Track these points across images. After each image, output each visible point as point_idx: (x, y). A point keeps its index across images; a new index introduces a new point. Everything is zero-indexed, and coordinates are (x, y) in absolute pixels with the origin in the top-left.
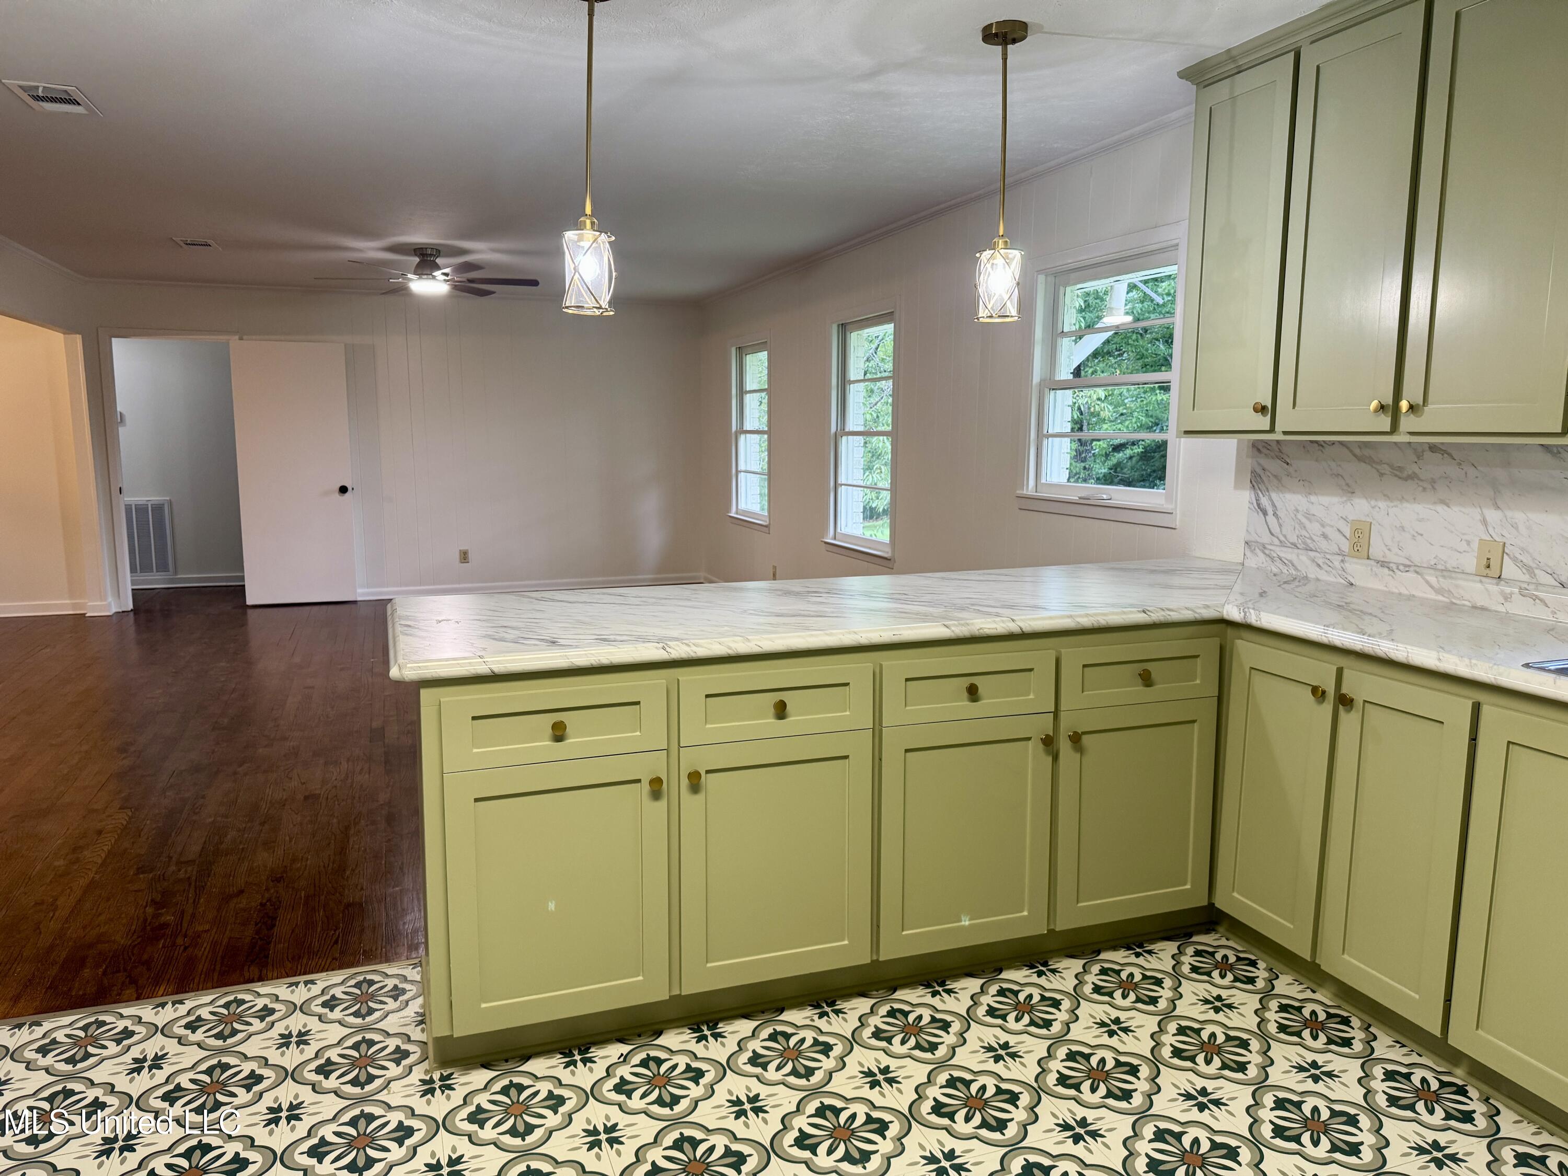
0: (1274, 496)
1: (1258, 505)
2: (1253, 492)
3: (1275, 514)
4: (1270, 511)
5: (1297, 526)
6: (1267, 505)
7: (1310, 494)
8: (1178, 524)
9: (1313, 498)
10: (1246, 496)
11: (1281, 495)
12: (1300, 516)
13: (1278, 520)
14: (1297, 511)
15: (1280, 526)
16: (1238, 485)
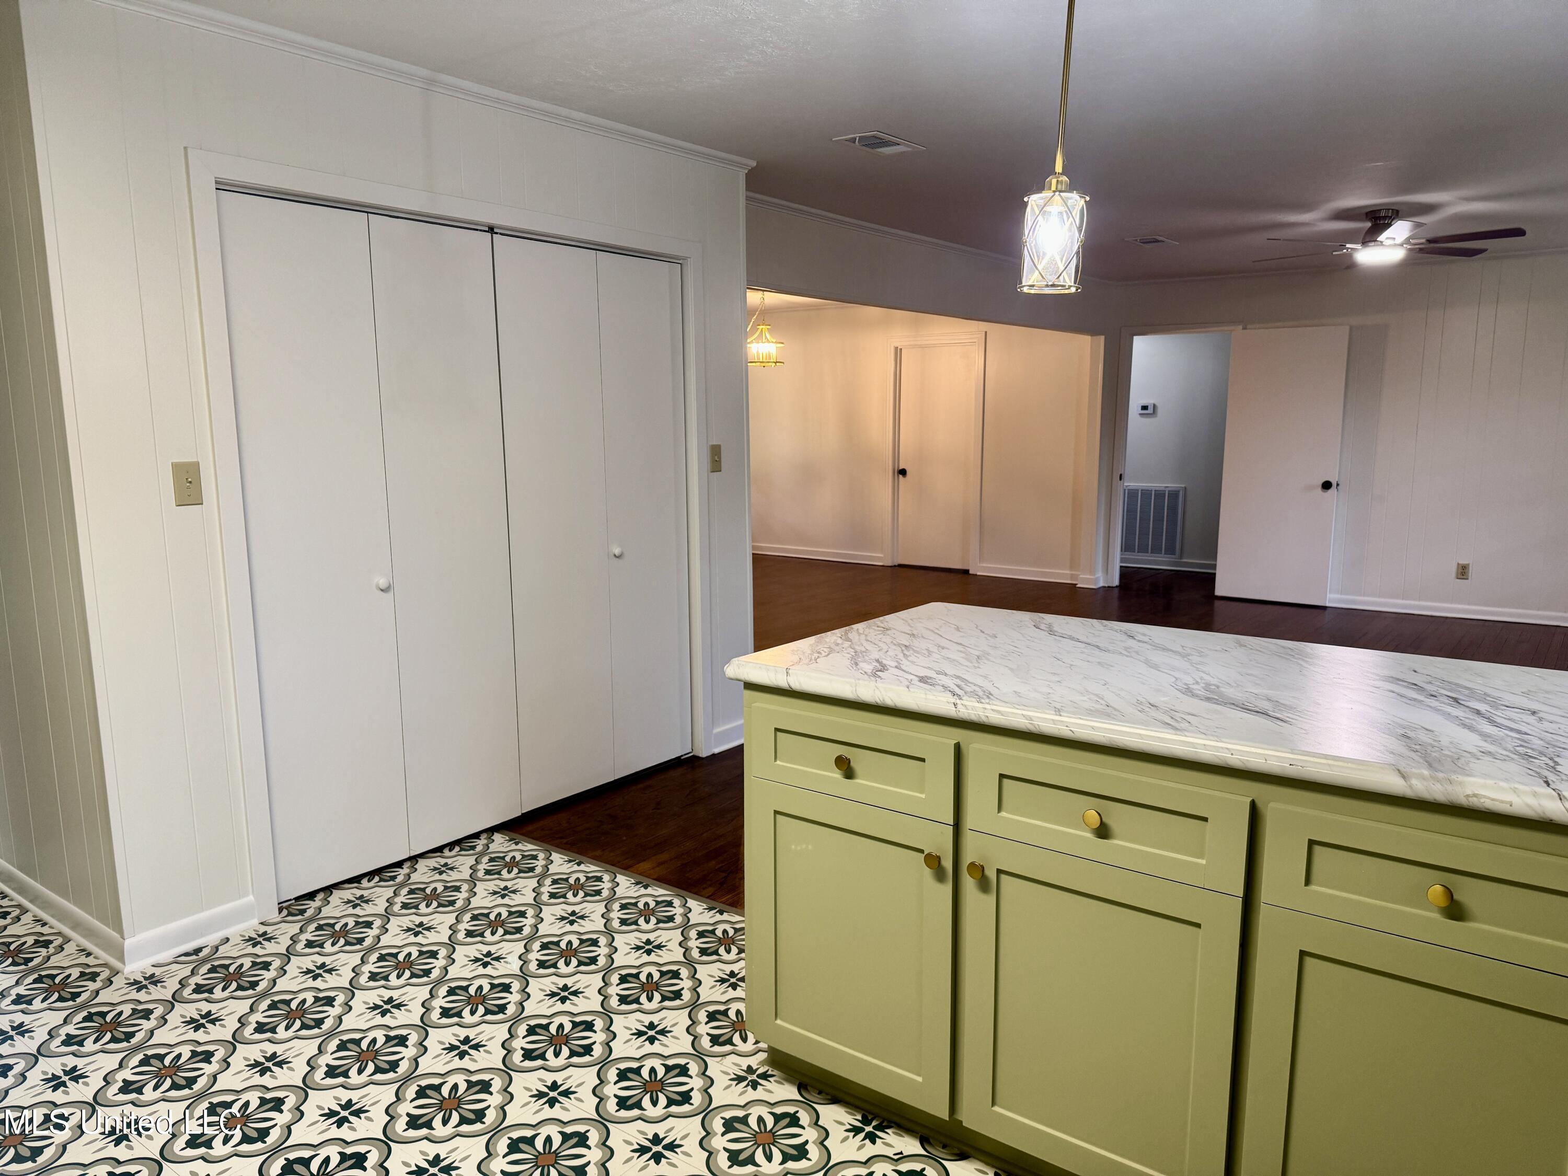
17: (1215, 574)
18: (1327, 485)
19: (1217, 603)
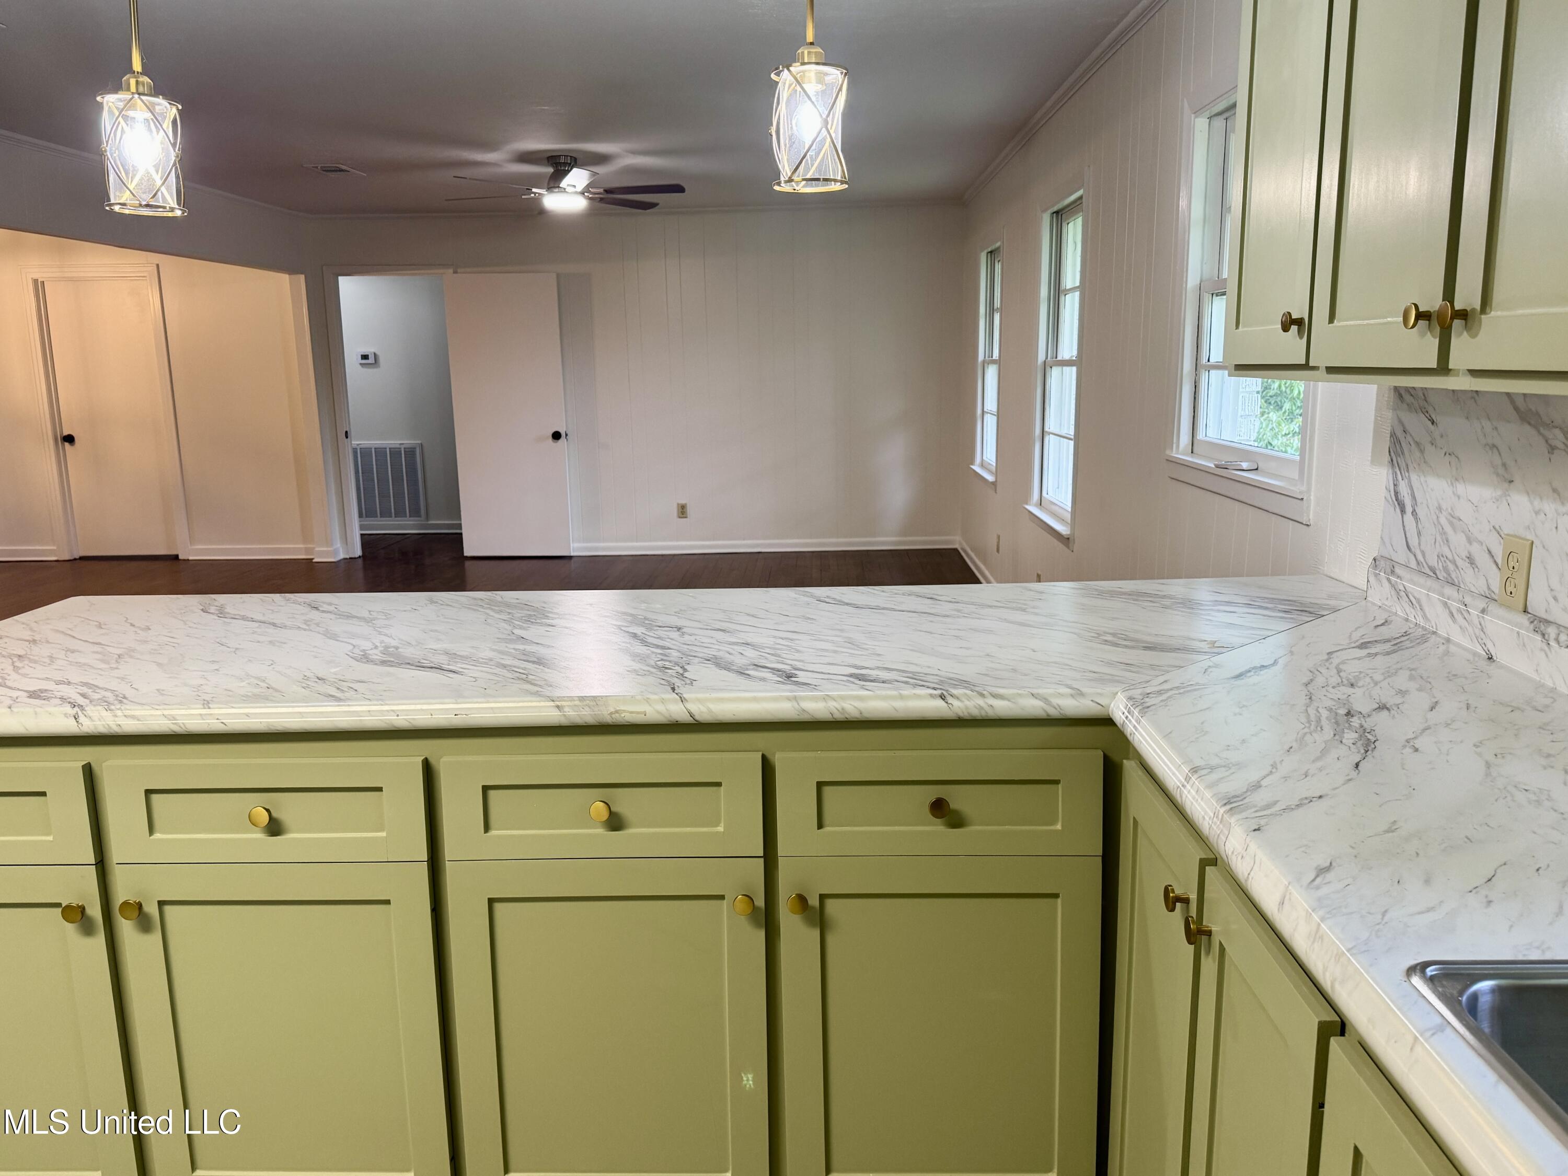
0: (1414, 477)
1: (1396, 493)
2: (1391, 471)
3: (1414, 513)
4: (1409, 509)
5: (1439, 538)
6: (1406, 495)
7: (1456, 479)
8: (1312, 517)
9: (1461, 488)
10: (1382, 475)
11: (1422, 479)
12: (1443, 520)
13: (1417, 523)
14: (1440, 509)
15: (1419, 534)
16: (1375, 461)
17: (461, 534)
18: (556, 436)
19: (468, 564)
